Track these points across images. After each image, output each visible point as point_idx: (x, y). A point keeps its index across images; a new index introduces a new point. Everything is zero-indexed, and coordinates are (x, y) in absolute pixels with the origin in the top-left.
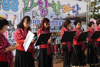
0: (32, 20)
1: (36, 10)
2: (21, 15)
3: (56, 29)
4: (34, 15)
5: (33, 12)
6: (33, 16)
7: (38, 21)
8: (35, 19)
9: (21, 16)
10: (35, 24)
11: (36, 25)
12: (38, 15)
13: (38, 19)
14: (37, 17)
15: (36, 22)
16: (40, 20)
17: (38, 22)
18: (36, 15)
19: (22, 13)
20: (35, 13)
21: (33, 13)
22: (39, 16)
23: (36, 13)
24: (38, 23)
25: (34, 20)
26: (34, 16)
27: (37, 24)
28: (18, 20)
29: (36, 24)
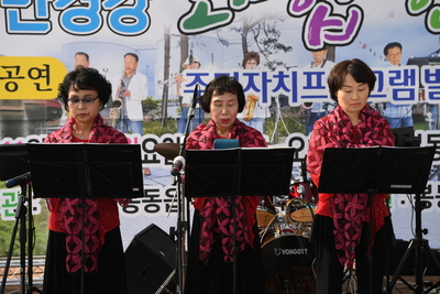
0: (241, 71)
1: (271, 18)
2: (167, 49)
3: (430, 120)
4: (253, 48)
5: (246, 29)
6: (245, 51)
7: (281, 76)
8: (261, 68)
9: (167, 58)
10: (260, 95)
11: (265, 100)
12: (281, 47)
13: (279, 69)
14: (271, 58)
15: (265, 81)
16: (295, 74)
17: (281, 84)
18: (265, 43)
19: (175, 42)
20: (262, 37)
21: (250, 36)
22: (286, 49)
23: (271, 36)
24: (281, 91)
25: (251, 76)
26: (256, 50)
27: (276, 94)
28: (150, 78)
29: (270, 94)
